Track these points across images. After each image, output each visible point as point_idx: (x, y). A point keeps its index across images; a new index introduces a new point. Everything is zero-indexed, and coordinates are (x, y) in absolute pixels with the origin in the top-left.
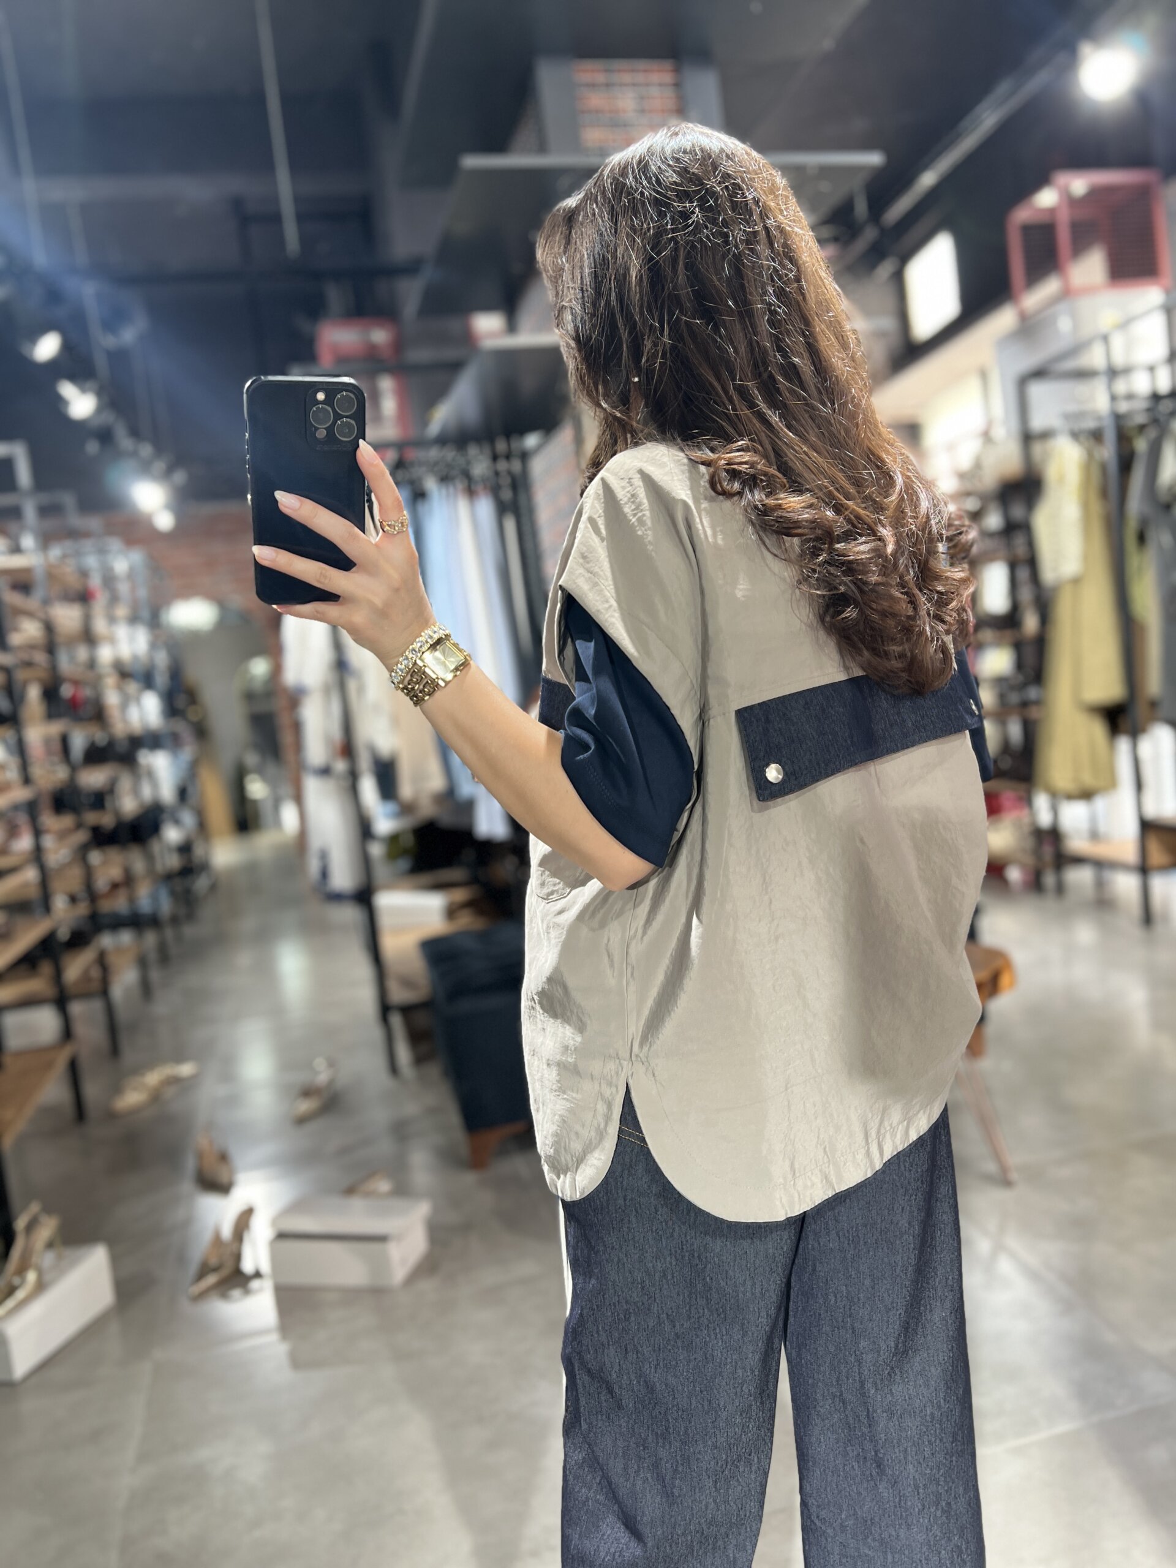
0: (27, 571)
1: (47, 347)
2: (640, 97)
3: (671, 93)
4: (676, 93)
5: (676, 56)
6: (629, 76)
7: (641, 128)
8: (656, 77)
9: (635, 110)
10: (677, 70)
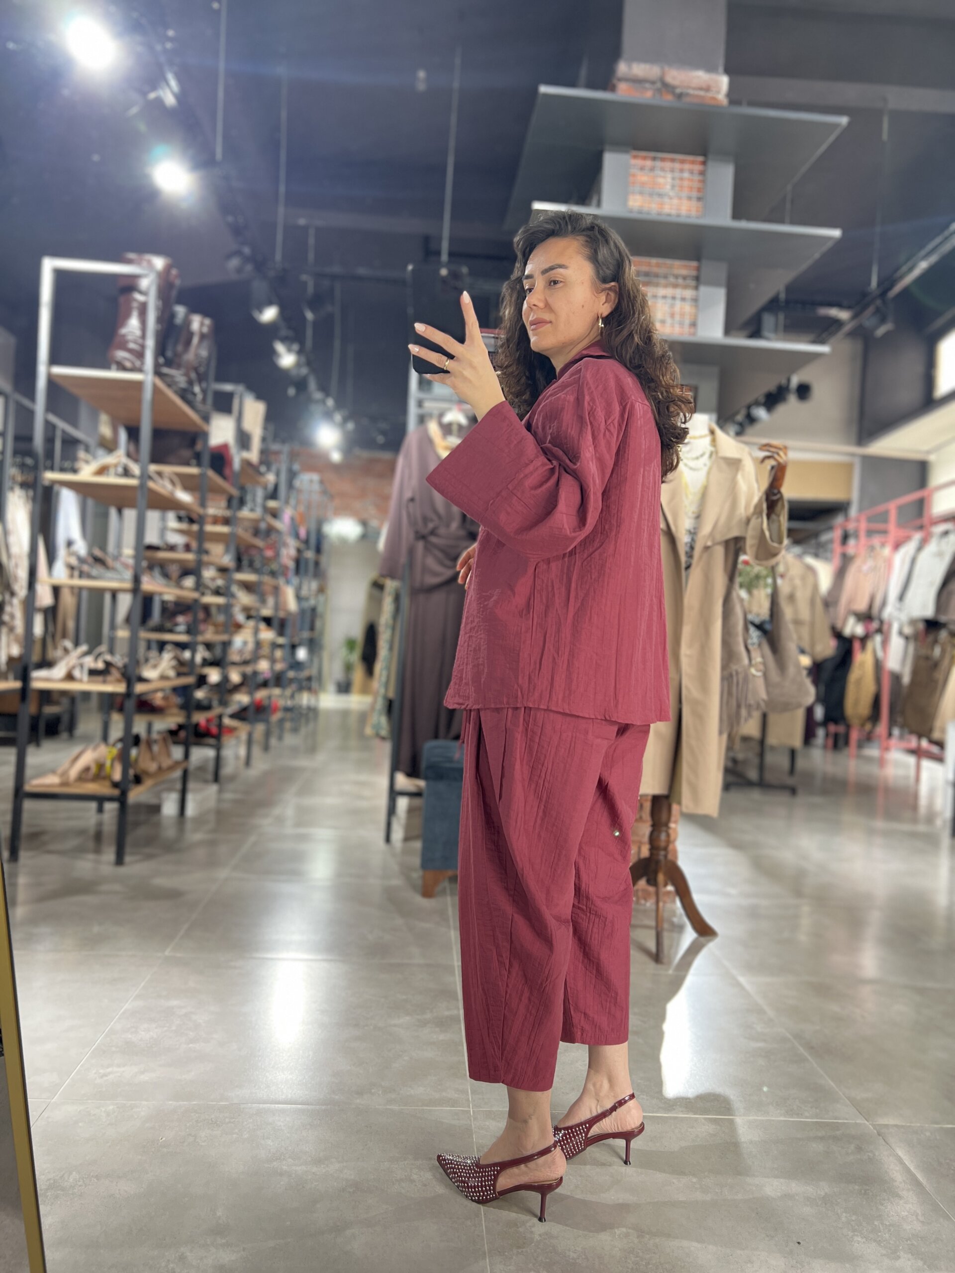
1: (269, 314)
2: (673, 179)
3: (697, 177)
4: (701, 178)
5: (705, 154)
6: (668, 165)
7: (671, 198)
8: (687, 166)
9: (668, 187)
10: (704, 163)
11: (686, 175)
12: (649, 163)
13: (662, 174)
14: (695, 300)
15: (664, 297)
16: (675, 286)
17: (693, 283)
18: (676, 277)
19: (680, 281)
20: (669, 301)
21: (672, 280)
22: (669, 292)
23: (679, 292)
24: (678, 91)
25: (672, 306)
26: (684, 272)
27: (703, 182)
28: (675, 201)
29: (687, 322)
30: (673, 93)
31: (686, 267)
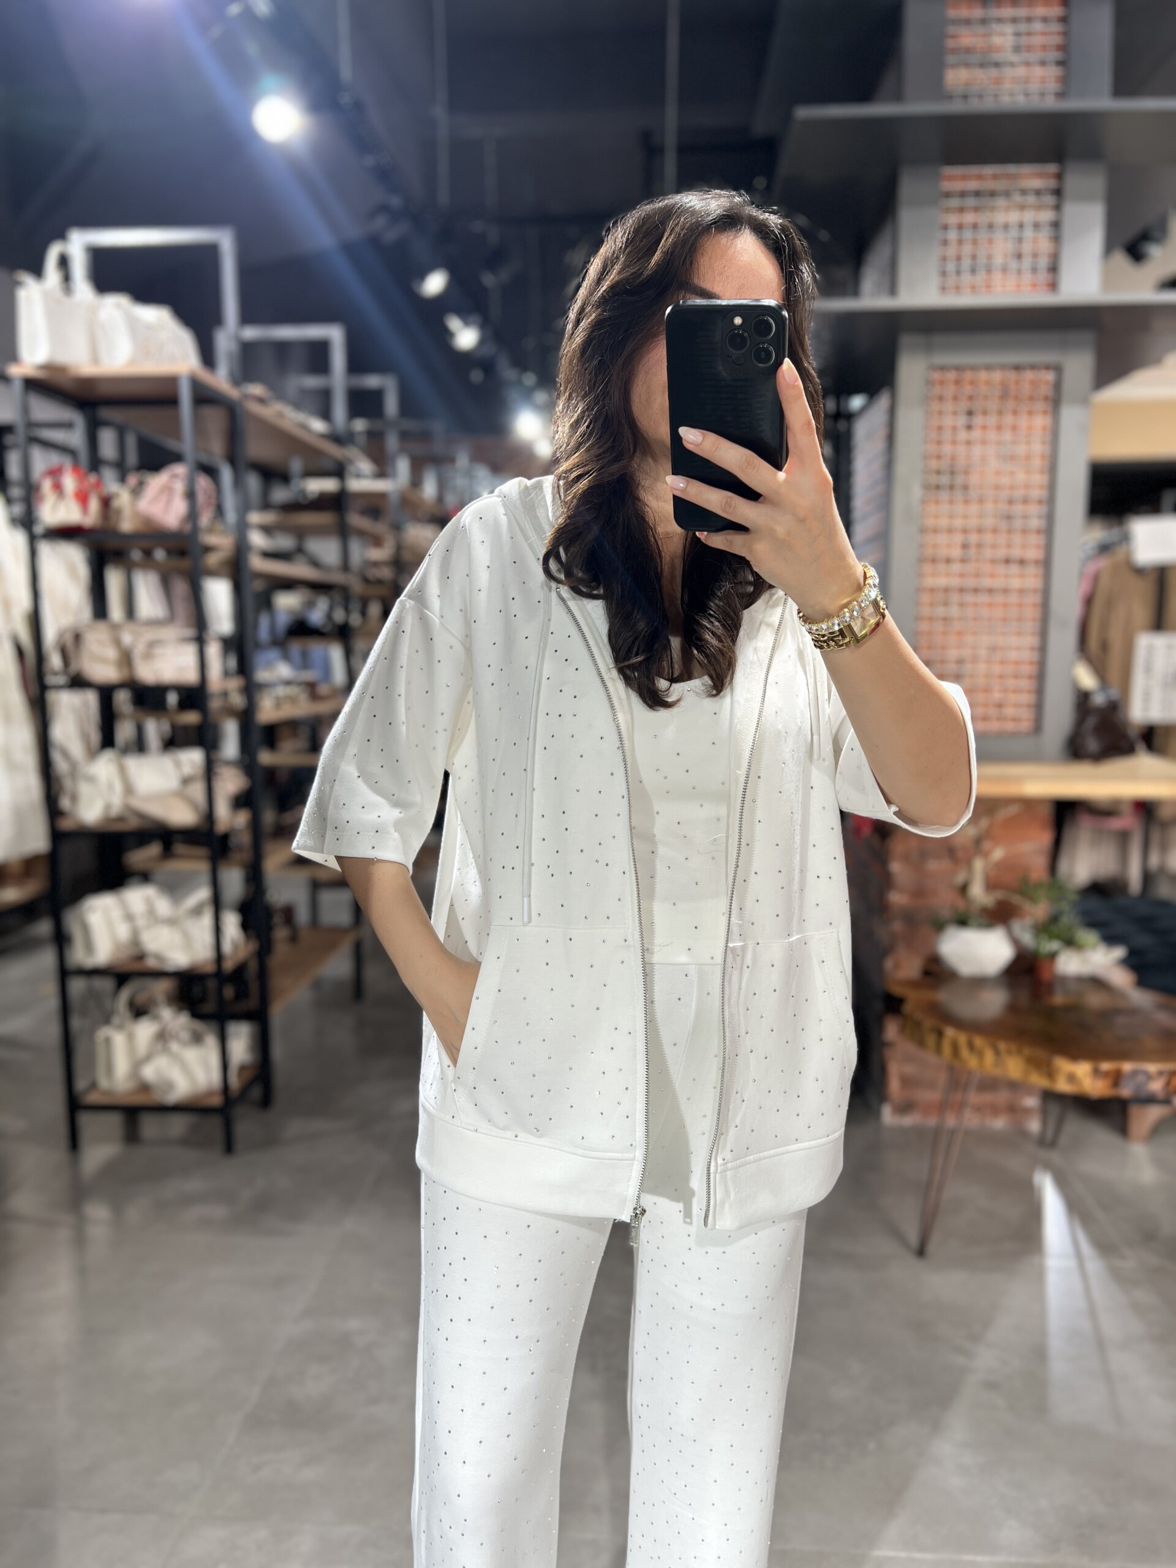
0: (382, 496)
1: (435, 283)
2: (1017, 34)
3: (1055, 28)
4: (1062, 27)
6: (1008, 11)
7: (1013, 67)
8: (1038, 12)
9: (1009, 49)
10: (1065, 3)
11: (1038, 26)
13: (998, 27)
14: (1056, 225)
15: (1006, 227)
16: (1022, 208)
17: (1053, 199)
18: (1024, 192)
19: (1031, 199)
20: (1014, 233)
21: (1017, 198)
22: (1014, 217)
23: (1029, 216)
25: (1020, 240)
26: (1037, 183)
27: (1065, 34)
28: (1021, 71)
29: (1044, 262)
31: (1041, 175)
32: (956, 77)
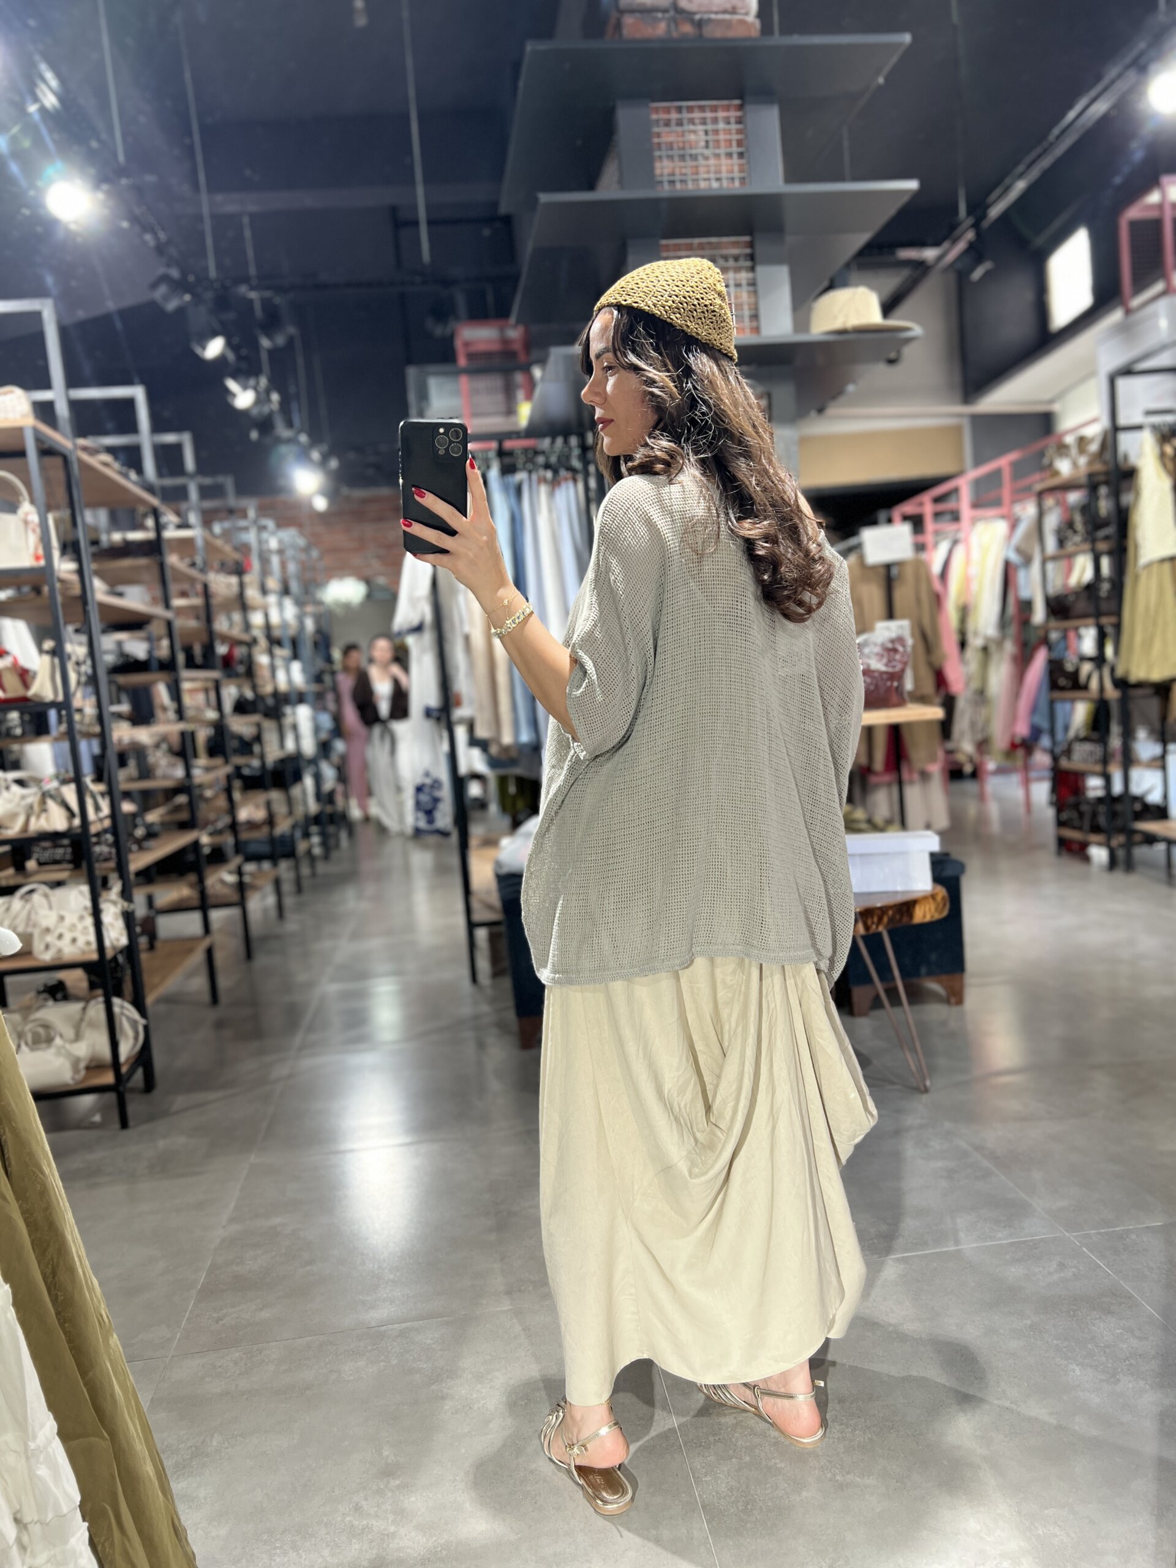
1: (215, 348)
2: (706, 133)
3: (734, 127)
4: (739, 126)
5: (741, 97)
6: (697, 115)
7: (706, 158)
8: (721, 114)
9: (703, 144)
10: (741, 107)
11: (721, 125)
12: (674, 116)
13: (692, 127)
14: (753, 284)
17: (749, 264)
18: (725, 258)
19: (731, 263)
23: (731, 276)
24: (697, 17)
26: (735, 251)
27: (743, 131)
28: (712, 162)
29: (747, 313)
30: (692, 21)
31: (736, 244)
32: (664, 167)
